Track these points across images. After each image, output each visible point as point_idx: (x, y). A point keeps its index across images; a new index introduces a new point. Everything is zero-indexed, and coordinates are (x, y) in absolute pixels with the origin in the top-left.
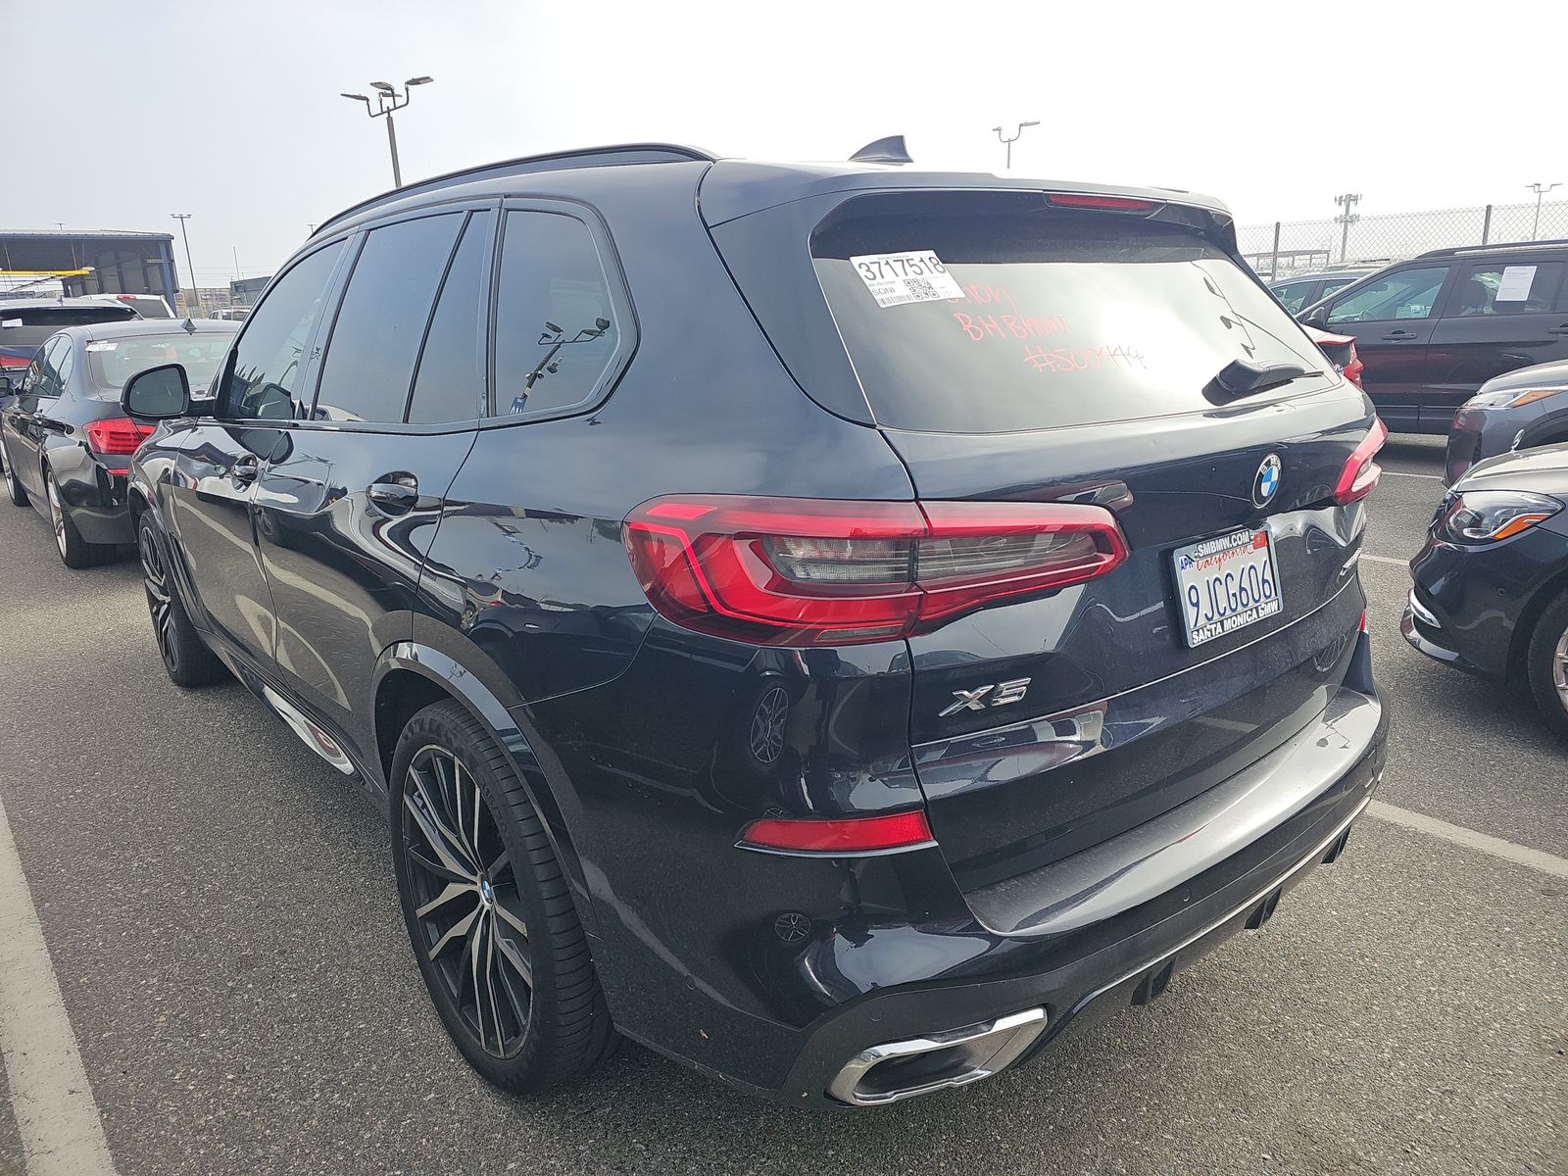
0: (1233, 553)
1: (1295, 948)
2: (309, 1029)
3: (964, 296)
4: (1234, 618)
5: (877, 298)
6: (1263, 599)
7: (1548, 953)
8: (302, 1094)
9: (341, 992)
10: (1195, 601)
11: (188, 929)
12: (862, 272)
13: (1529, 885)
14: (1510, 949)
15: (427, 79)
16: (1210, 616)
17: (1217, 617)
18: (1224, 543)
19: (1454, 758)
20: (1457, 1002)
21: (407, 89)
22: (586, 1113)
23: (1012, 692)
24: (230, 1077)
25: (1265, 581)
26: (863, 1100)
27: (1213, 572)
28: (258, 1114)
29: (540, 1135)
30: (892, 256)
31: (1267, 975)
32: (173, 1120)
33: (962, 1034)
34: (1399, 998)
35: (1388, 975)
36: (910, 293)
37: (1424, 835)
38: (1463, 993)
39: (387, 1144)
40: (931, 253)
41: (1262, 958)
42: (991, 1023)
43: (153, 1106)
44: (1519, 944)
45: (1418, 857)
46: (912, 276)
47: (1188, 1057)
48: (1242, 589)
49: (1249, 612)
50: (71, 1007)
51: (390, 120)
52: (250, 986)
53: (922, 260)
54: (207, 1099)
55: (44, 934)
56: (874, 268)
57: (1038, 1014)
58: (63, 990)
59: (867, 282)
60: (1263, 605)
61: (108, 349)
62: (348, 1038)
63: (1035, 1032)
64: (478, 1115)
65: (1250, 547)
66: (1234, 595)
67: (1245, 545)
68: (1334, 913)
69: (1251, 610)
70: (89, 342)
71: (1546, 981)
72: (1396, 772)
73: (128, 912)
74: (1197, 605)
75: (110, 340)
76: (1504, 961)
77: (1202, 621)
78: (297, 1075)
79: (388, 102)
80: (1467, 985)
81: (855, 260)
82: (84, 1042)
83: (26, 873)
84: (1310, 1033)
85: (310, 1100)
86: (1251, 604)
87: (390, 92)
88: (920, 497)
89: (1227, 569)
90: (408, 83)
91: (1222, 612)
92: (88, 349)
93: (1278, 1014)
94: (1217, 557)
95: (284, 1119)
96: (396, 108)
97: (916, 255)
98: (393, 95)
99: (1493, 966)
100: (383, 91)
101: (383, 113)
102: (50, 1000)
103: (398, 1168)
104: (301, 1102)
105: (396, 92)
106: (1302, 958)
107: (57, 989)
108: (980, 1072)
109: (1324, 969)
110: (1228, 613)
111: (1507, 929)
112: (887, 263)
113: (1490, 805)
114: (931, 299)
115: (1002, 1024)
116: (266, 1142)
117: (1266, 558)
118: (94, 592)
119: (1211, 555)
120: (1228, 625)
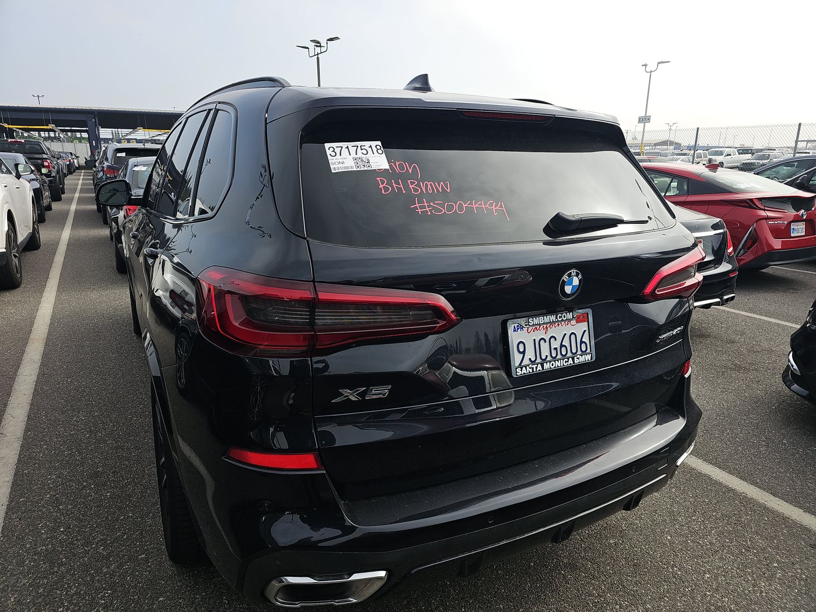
0: (558, 325)
1: (634, 555)
2: (107, 512)
3: (388, 167)
4: (553, 362)
5: (332, 167)
6: (579, 352)
7: (795, 584)
8: (87, 543)
9: (130, 496)
10: (521, 350)
11: (80, 454)
12: (329, 152)
13: (804, 539)
14: (770, 579)
15: (337, 38)
16: (533, 360)
17: (539, 360)
18: (553, 318)
19: (793, 455)
20: (719, 604)
21: (327, 43)
22: (209, 579)
23: (380, 392)
24: (62, 530)
25: (582, 342)
26: (280, 602)
27: (540, 334)
28: (64, 550)
29: (182, 586)
30: (350, 144)
31: (609, 568)
32: (28, 546)
33: (332, 578)
34: (684, 595)
35: (684, 580)
36: (354, 165)
37: (749, 499)
38: (727, 599)
39: (112, 576)
40: (379, 143)
41: (611, 557)
42: (350, 575)
43: (23, 538)
44: (778, 576)
45: (739, 511)
46: (360, 155)
47: (538, 608)
48: (562, 346)
49: (567, 360)
50: (15, 484)
51: (318, 59)
52: (93, 486)
53: (371, 147)
54: (47, 539)
55: (21, 447)
56: (338, 151)
57: (382, 574)
58: (15, 474)
59: (329, 157)
60: (578, 356)
61: (142, 170)
62: (121, 520)
63: (380, 584)
64: (159, 571)
65: (573, 322)
66: (556, 349)
67: (569, 320)
68: (669, 538)
69: (568, 359)
70: (135, 166)
71: (785, 601)
72: (751, 458)
73: (60, 441)
74: (524, 353)
75: (144, 165)
76: (764, 584)
77: (526, 362)
78: (91, 534)
79: (318, 50)
80: (732, 595)
81: (327, 145)
82: (11, 501)
83: (28, 416)
84: (618, 607)
85: (90, 548)
86: (569, 354)
87: (319, 45)
88: (315, 280)
89: (552, 333)
90: (328, 40)
91: (544, 358)
92: (134, 169)
93: (604, 592)
94: (545, 326)
95: (74, 555)
96: (321, 53)
97: (367, 144)
98: (320, 46)
99: (754, 586)
100: (316, 44)
101: (315, 55)
102: (7, 479)
103: (110, 590)
104: (85, 548)
105: (322, 45)
106: (636, 561)
107: (13, 474)
108: (351, 599)
109: (646, 570)
110: (549, 358)
111: (776, 565)
112: (347, 147)
113: (803, 486)
114: (366, 169)
115: (356, 577)
116: (62, 564)
117: (586, 329)
118: (124, 285)
119: (540, 325)
120: (546, 366)
